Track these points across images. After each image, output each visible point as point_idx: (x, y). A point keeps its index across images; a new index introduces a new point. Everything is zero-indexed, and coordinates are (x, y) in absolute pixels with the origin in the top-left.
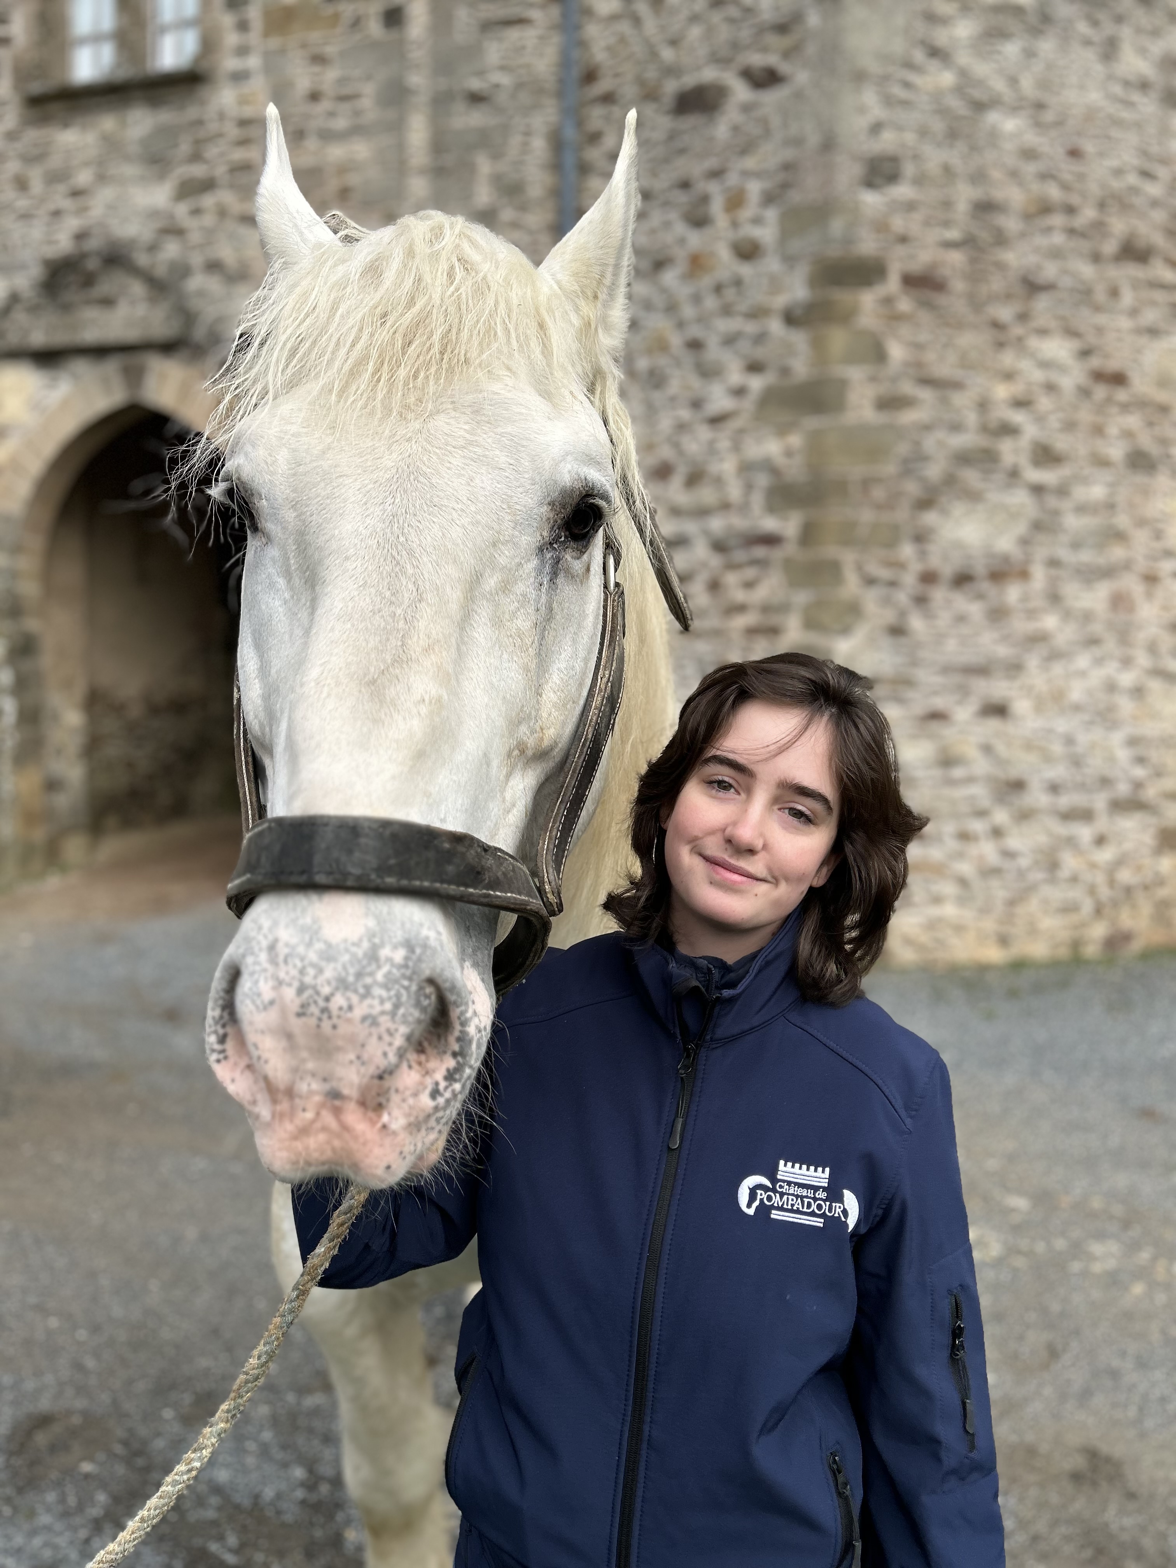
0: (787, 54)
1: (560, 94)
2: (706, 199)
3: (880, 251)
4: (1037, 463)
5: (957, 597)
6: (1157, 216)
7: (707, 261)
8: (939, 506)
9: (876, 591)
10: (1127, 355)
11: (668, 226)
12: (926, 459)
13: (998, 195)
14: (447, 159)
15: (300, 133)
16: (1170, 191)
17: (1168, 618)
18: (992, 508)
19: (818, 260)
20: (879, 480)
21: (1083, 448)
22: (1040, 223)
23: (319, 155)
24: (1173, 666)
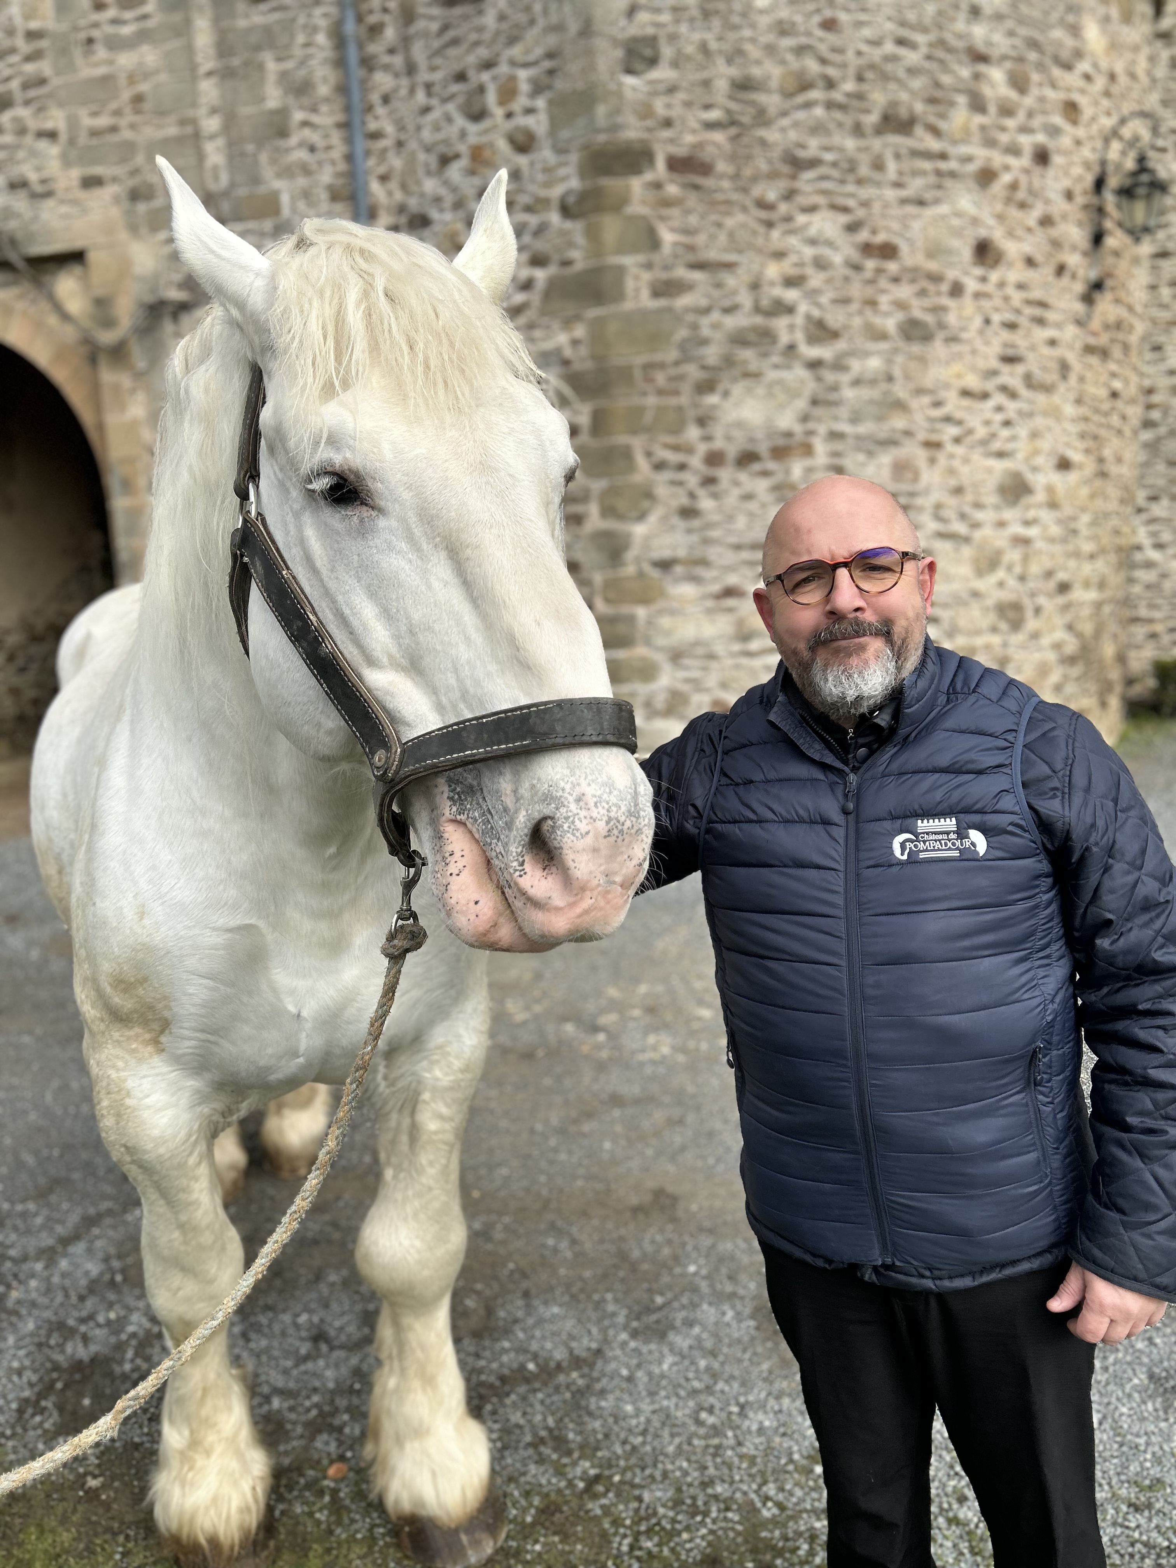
2: (481, 89)
3: (645, 135)
4: (812, 340)
5: (743, 476)
6: (917, 83)
7: (487, 153)
8: (721, 387)
9: (667, 475)
10: (895, 225)
11: (449, 119)
12: (705, 342)
13: (756, 72)
14: (236, 62)
15: (90, 41)
16: (929, 57)
17: (953, 482)
18: (771, 386)
19: (586, 147)
20: (662, 366)
21: (857, 321)
22: (801, 99)
23: (111, 62)
24: (960, 528)
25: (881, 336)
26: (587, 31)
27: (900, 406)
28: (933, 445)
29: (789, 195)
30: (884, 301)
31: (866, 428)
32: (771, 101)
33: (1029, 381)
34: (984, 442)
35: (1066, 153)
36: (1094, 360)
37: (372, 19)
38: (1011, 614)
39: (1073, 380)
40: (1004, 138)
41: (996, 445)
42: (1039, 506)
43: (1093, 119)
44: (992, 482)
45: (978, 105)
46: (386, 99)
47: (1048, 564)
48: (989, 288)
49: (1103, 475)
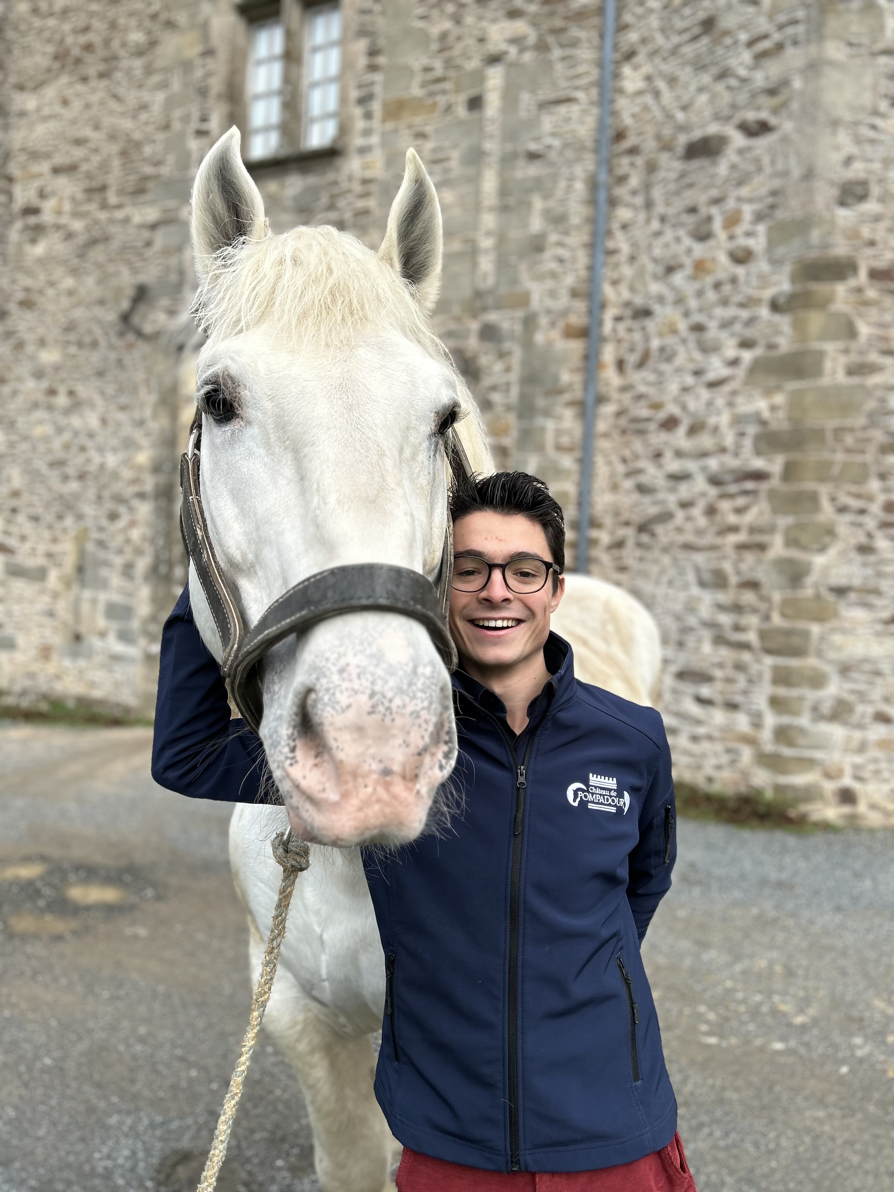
0: (775, 111)
1: (596, 150)
2: (709, 219)
3: (852, 253)
7: (708, 265)
9: (847, 518)
11: (678, 240)
12: (891, 413)
14: (511, 201)
19: (799, 260)
20: (851, 430)
26: (809, 175)
37: (621, 172)
46: (625, 227)
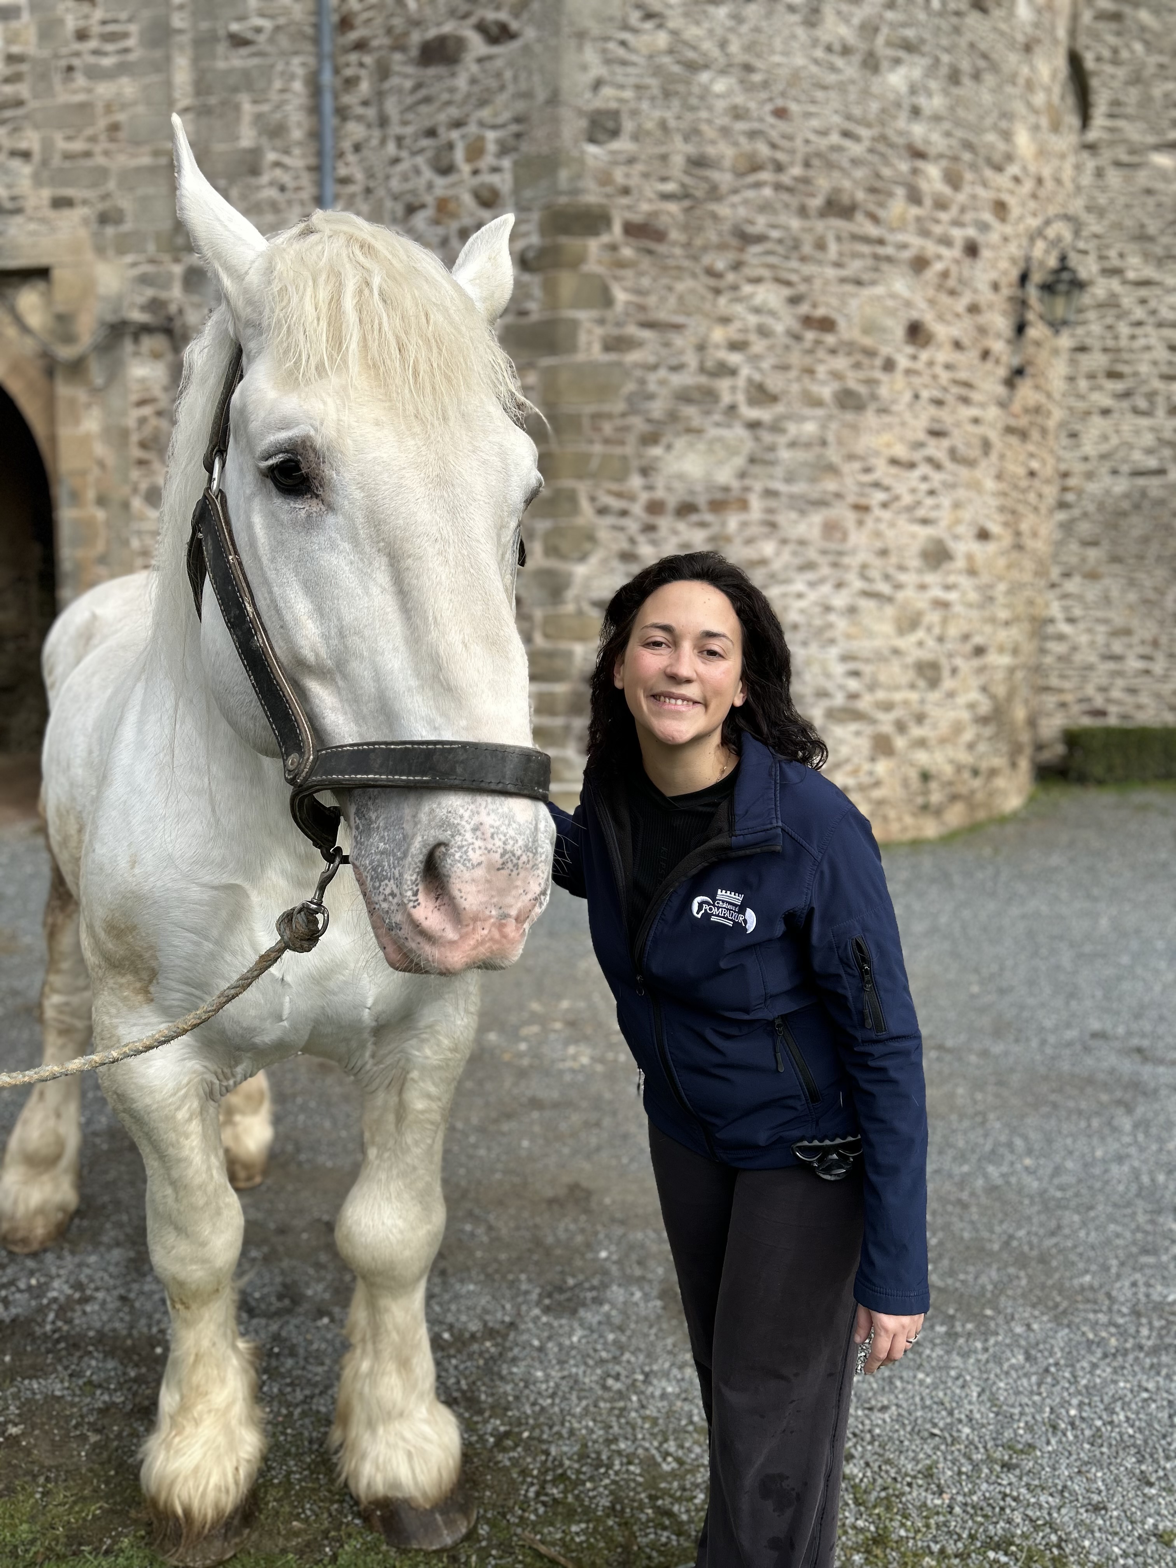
0: (516, 12)
1: (316, 40)
2: (450, 146)
3: (604, 201)
4: (752, 402)
5: (681, 526)
6: (859, 173)
7: (452, 206)
8: (664, 440)
9: (609, 520)
10: (834, 302)
11: (417, 171)
12: (651, 397)
13: (711, 151)
14: (213, 100)
15: (70, 69)
16: (871, 151)
17: (879, 545)
18: (712, 442)
19: (547, 207)
20: (609, 416)
21: (795, 388)
22: (751, 179)
23: (89, 91)
24: (884, 588)
25: (816, 402)
26: (554, 99)
27: (832, 469)
28: (862, 509)
29: (737, 266)
30: (821, 371)
31: (799, 488)
32: (724, 179)
33: (953, 454)
34: (910, 509)
35: (994, 248)
36: (1014, 440)
37: (349, 72)
38: (929, 673)
39: (994, 457)
40: (938, 230)
41: (921, 513)
42: (960, 572)
43: (1021, 218)
44: (915, 547)
45: (915, 197)
46: (357, 148)
47: (965, 628)
48: (919, 365)
49: (1019, 547)
